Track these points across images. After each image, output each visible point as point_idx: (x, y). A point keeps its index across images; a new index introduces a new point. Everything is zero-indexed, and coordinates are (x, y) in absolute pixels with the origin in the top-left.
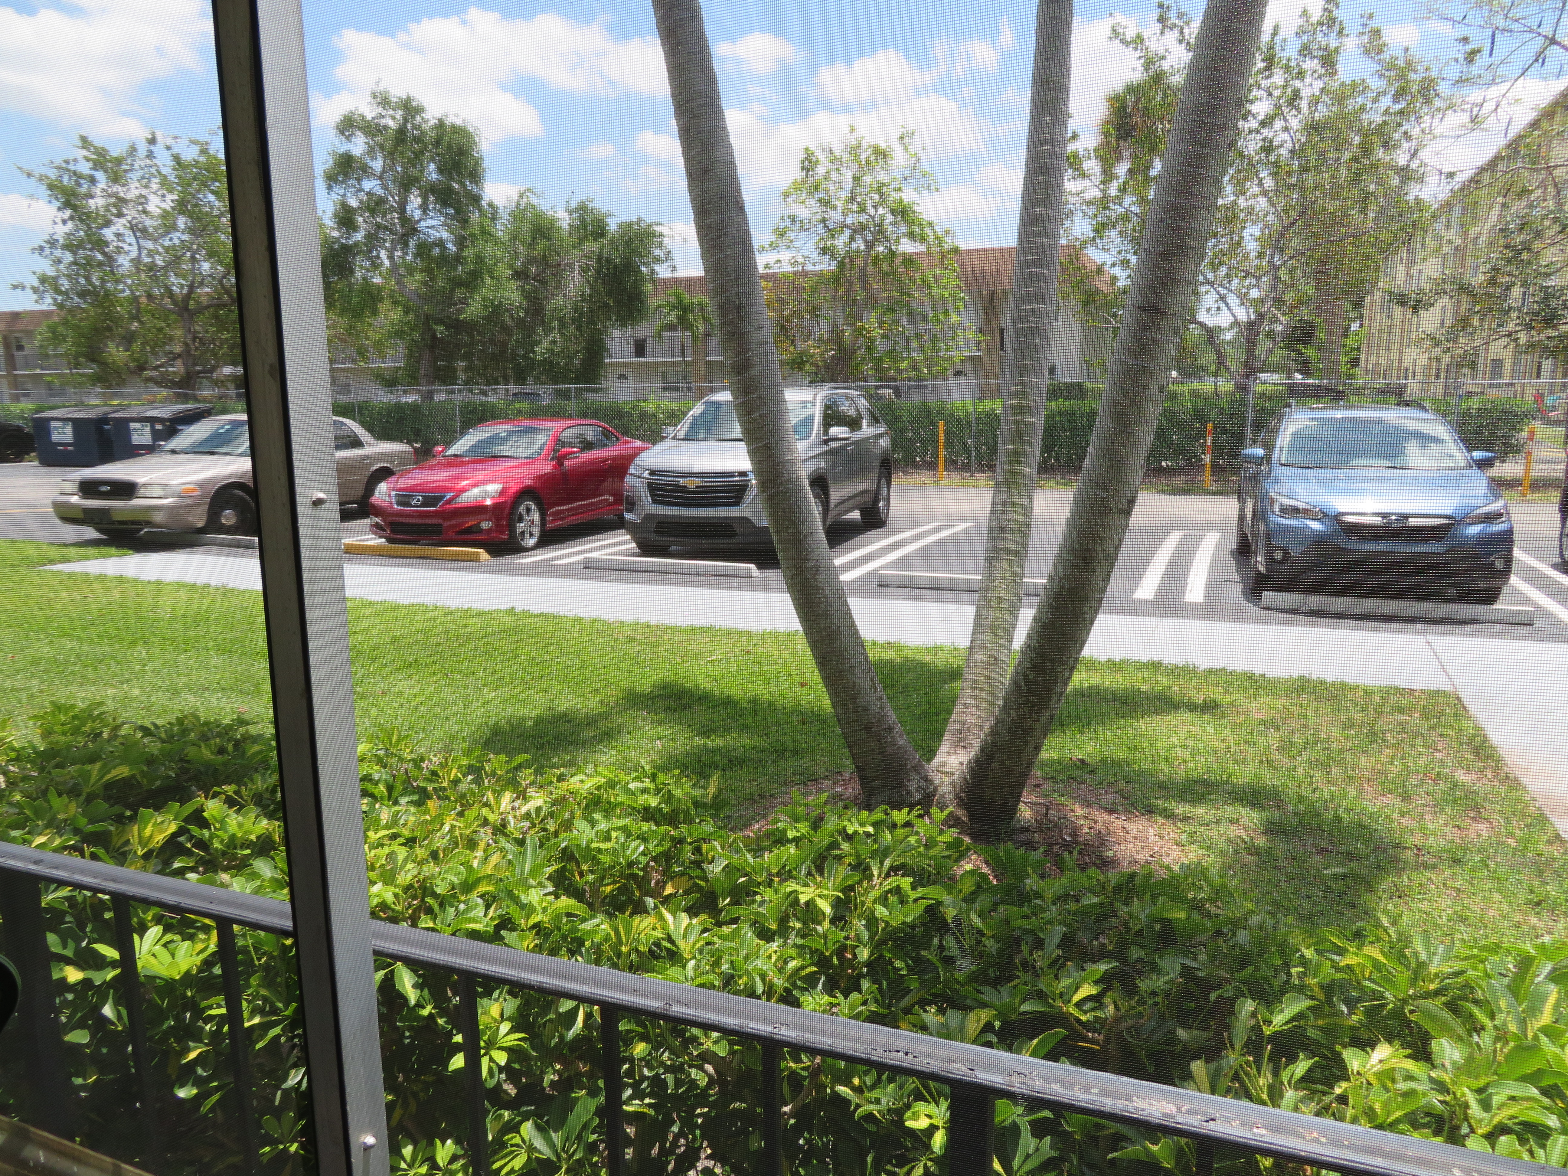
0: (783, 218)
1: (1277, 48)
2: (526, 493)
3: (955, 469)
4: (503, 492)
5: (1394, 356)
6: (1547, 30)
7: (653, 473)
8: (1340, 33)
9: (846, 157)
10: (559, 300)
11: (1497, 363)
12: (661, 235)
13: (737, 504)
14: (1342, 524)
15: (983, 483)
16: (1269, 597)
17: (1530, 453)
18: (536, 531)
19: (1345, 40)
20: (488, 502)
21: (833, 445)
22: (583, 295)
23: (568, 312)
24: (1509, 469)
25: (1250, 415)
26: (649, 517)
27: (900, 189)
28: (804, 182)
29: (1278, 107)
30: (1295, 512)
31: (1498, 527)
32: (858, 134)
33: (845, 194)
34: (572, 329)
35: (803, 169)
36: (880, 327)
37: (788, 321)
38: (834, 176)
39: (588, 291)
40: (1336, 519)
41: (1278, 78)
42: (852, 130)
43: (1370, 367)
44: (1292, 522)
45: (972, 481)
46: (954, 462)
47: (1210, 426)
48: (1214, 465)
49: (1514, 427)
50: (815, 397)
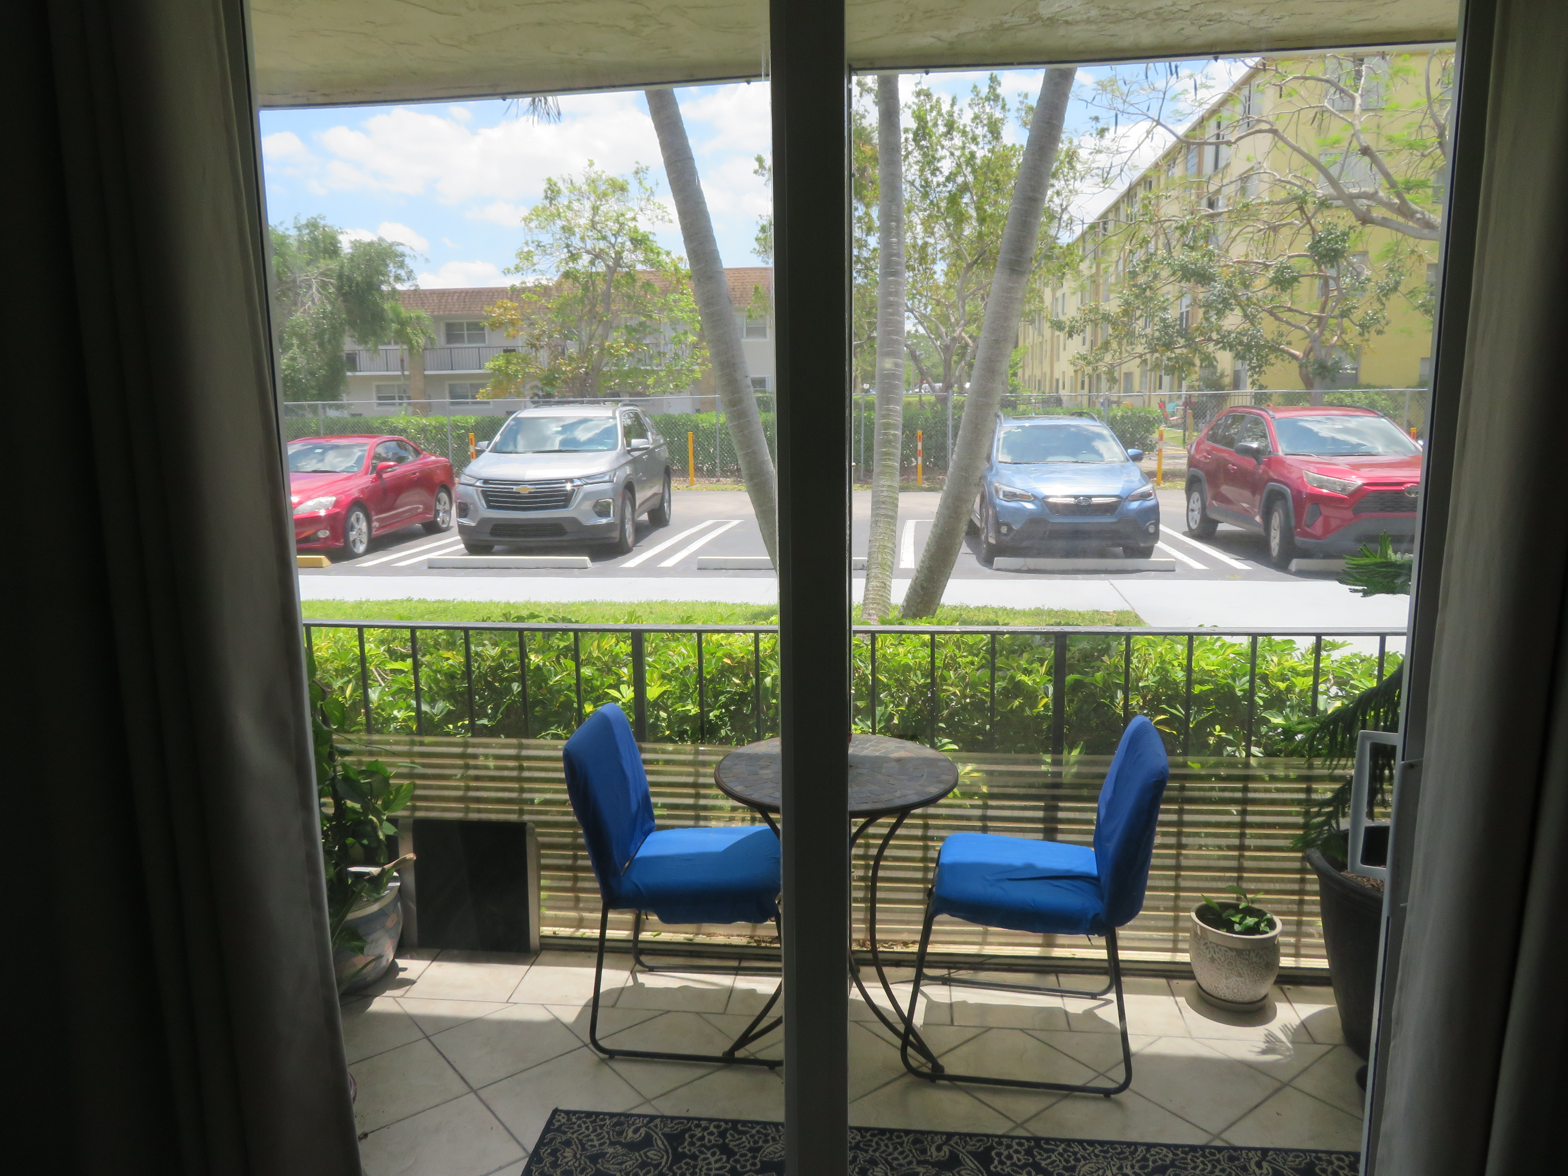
0: (527, 243)
1: (955, 115)
2: (357, 504)
3: (702, 476)
4: (336, 504)
5: (1047, 368)
6: (1154, 114)
7: (486, 481)
8: (1003, 107)
9: (585, 188)
10: (298, 316)
11: (1128, 376)
12: (403, 255)
13: (565, 506)
14: (1048, 504)
15: (729, 487)
16: (999, 561)
17: (1160, 451)
18: (365, 539)
19: (1007, 114)
20: (322, 513)
21: (636, 454)
22: (324, 312)
23: (309, 329)
24: (1149, 464)
25: (950, 423)
26: (483, 522)
27: (634, 219)
28: (544, 209)
29: (959, 165)
30: (1012, 496)
31: (1149, 503)
32: (597, 168)
33: (584, 221)
34: (314, 345)
35: (546, 197)
36: (627, 346)
37: (538, 339)
38: (576, 205)
39: (329, 308)
40: (1042, 501)
41: (958, 141)
42: (591, 164)
43: (1027, 377)
44: (1013, 504)
45: (720, 486)
46: (701, 469)
47: (920, 432)
48: (925, 466)
49: (1147, 431)
50: (614, 413)
